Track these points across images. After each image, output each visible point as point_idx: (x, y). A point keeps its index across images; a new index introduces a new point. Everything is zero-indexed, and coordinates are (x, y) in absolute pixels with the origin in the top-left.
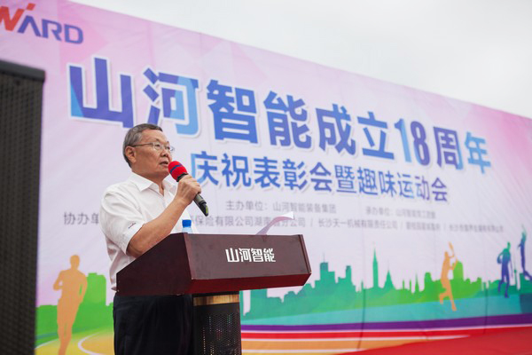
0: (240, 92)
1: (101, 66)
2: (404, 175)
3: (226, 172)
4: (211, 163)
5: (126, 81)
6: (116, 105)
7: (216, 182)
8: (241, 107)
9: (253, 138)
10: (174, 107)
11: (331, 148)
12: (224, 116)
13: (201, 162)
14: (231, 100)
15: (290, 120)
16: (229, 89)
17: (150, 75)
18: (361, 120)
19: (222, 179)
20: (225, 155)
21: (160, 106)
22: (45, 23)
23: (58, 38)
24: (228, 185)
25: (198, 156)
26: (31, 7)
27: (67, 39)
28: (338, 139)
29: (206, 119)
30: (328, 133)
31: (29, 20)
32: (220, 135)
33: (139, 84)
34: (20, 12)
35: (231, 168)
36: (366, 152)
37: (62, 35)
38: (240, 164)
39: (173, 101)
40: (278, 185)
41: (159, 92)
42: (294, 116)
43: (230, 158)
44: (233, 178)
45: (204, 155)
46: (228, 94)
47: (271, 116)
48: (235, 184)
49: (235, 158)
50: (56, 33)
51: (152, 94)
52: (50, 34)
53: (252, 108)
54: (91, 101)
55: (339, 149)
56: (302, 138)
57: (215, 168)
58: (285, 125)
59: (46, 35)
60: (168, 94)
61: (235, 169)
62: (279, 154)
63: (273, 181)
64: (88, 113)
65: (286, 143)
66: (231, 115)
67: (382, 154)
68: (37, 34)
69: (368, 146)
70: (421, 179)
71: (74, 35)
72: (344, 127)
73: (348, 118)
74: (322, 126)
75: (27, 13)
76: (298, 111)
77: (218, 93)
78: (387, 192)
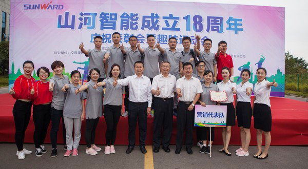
0: (112, 15)
1: (67, 14)
5: (74, 17)
6: (70, 23)
8: (111, 19)
9: (114, 28)
10: (87, 22)
11: (147, 30)
12: (105, 22)
14: (108, 17)
15: (130, 21)
16: (108, 14)
17: (82, 14)
18: (164, 18)
20: (103, 34)
21: (83, 22)
22: (54, 5)
23: (57, 9)
25: (94, 35)
26: (51, 2)
27: (59, 9)
28: (151, 25)
29: (98, 24)
30: (146, 24)
31: (50, 6)
32: (102, 28)
33: (78, 16)
34: (48, 4)
36: (164, 29)
37: (58, 8)
38: (108, 36)
39: (87, 20)
41: (83, 18)
42: (132, 19)
47: (122, 21)
48: (105, 42)
49: (106, 35)
50: (56, 8)
51: (81, 19)
53: (116, 19)
54: (63, 23)
55: (150, 29)
56: (134, 26)
58: (128, 23)
59: (54, 9)
60: (86, 19)
61: (106, 38)
62: (124, 32)
64: (62, 27)
65: (127, 29)
66: (107, 22)
67: (173, 28)
68: (52, 9)
69: (166, 27)
71: (61, 7)
72: (155, 21)
73: (158, 17)
74: (144, 21)
75: (50, 4)
76: (135, 18)
77: (104, 16)
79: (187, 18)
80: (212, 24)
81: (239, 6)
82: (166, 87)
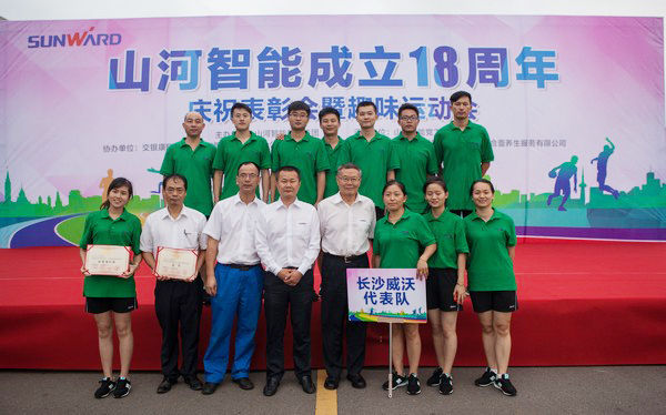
0: (236, 53)
1: (130, 55)
2: (412, 99)
3: (217, 112)
4: (205, 107)
5: (146, 62)
6: (138, 78)
7: (209, 120)
8: (236, 63)
9: (243, 85)
10: (179, 73)
11: (322, 85)
12: (220, 72)
13: (198, 107)
14: (229, 59)
15: (282, 66)
16: (228, 52)
17: (165, 55)
18: (363, 56)
19: (214, 117)
20: (218, 100)
21: (169, 74)
22: (99, 36)
23: (106, 44)
24: (218, 121)
25: (195, 103)
26: (92, 29)
27: (111, 43)
28: (332, 75)
29: (205, 75)
30: (320, 72)
31: (91, 36)
32: (215, 86)
33: (156, 60)
34: (85, 33)
35: (222, 109)
36: (363, 83)
37: (108, 42)
39: (179, 68)
40: (262, 118)
41: (170, 64)
42: (287, 62)
43: (222, 102)
44: (222, 116)
45: (201, 102)
46: (226, 56)
47: (262, 67)
48: (223, 120)
49: (225, 102)
50: (104, 41)
51: (163, 66)
52: (102, 42)
53: (246, 62)
54: (121, 79)
55: (330, 84)
56: (292, 79)
57: (209, 110)
58: (276, 72)
59: (98, 44)
60: (175, 65)
61: (225, 109)
62: (266, 94)
63: (258, 116)
64: (120, 86)
65: (274, 85)
66: (227, 71)
67: (387, 81)
68: (94, 44)
69: (368, 78)
70: (440, 99)
71: (115, 39)
72: (341, 65)
73: (349, 56)
74: (315, 66)
75: (90, 33)
76: (292, 58)
77: (218, 57)
78: (385, 115)
79: (418, 54)
80: (480, 66)
81: (547, 18)
82: (350, 228)
